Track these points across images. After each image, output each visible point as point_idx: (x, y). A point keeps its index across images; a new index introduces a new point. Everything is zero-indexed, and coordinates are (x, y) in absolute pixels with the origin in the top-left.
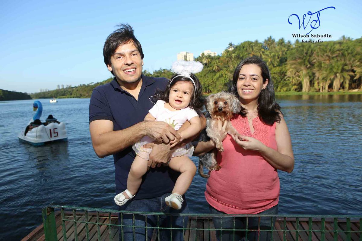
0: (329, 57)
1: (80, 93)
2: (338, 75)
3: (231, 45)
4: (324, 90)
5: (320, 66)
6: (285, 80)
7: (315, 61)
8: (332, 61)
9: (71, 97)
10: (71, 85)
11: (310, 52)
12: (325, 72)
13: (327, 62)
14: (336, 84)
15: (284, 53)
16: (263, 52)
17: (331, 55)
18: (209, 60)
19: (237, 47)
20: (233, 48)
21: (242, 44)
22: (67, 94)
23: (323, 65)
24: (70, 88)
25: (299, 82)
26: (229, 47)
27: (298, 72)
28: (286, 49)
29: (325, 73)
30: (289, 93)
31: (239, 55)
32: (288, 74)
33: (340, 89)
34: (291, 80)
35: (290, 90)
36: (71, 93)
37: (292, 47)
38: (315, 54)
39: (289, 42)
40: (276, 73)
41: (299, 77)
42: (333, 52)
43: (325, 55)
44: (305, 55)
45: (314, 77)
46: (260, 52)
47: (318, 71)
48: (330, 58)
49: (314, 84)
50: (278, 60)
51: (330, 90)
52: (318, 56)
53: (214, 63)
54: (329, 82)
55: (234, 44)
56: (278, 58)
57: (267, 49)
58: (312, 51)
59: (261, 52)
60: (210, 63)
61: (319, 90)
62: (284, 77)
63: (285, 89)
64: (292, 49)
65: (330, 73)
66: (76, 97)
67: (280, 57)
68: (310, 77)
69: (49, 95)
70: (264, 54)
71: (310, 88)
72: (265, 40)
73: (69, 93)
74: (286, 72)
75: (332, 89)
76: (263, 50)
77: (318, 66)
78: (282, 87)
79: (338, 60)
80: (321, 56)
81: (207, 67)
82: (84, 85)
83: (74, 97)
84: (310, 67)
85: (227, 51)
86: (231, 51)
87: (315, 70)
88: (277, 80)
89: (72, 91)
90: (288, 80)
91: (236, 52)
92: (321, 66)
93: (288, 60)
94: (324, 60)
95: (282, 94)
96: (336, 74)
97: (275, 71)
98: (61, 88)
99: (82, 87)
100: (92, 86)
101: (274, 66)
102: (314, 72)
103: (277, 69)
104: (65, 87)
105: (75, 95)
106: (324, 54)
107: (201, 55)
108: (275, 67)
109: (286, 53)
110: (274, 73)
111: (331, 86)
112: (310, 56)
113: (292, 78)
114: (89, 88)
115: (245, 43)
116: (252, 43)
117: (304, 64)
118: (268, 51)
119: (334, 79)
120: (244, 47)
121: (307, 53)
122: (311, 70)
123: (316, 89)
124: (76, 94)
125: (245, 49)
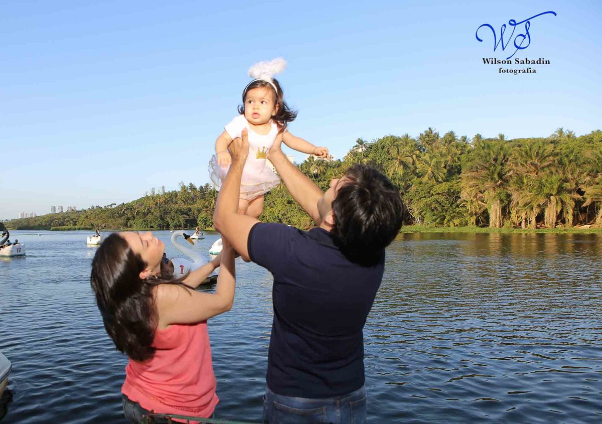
0: (535, 166)
1: (92, 221)
2: (552, 197)
3: (361, 142)
4: (528, 226)
5: (520, 182)
6: (458, 206)
7: (511, 173)
8: (541, 174)
9: (75, 229)
10: (75, 208)
11: (500, 158)
12: (528, 193)
13: (533, 175)
14: (550, 215)
15: (456, 158)
16: (417, 156)
17: (539, 164)
18: (322, 168)
19: (371, 147)
20: (364, 148)
21: (379, 140)
22: (68, 223)
23: (525, 181)
24: (74, 212)
25: (483, 209)
26: (356, 146)
27: (481, 193)
28: (460, 152)
29: (528, 195)
30: (464, 230)
31: (375, 161)
32: (464, 195)
33: (557, 223)
34: (468, 207)
35: (466, 224)
36: (74, 220)
37: (469, 148)
38: (510, 161)
39: (464, 139)
40: (442, 194)
41: (482, 201)
42: (543, 158)
43: (529, 162)
44: (493, 162)
45: (510, 202)
46: (411, 157)
47: (517, 190)
48: (537, 169)
49: (510, 213)
50: (445, 171)
51: (538, 226)
52: (516, 165)
53: (332, 175)
54: (536, 211)
55: (365, 141)
56: (445, 167)
57: (424, 150)
58: (504, 156)
59: (414, 156)
60: (324, 174)
61: (520, 224)
62: (456, 202)
63: (457, 221)
64: (469, 152)
65: (538, 194)
66: (83, 229)
67: (449, 166)
68: (502, 201)
69: (37, 223)
70: (419, 160)
71: (503, 222)
72: (421, 135)
73: (71, 222)
74: (458, 192)
75: (544, 223)
76: (418, 152)
77: (516, 182)
78: (453, 218)
79: (551, 173)
80: (521, 164)
81: (319, 181)
82: (98, 207)
83: (79, 229)
84: (502, 184)
85: (354, 154)
86: (361, 153)
87: (511, 189)
88: (443, 206)
89: (76, 218)
90: (464, 206)
91: (370, 156)
92: (523, 183)
93: (463, 171)
94: (527, 172)
95: (452, 231)
96: (548, 196)
97: (440, 191)
98: (57, 211)
99: (94, 211)
100: (114, 209)
101: (437, 181)
102: (509, 192)
103: (444, 187)
104: (65, 211)
105: (82, 224)
106: (526, 162)
107: (308, 159)
108: (441, 182)
109: (459, 159)
110: (438, 194)
111: (540, 218)
112: (502, 164)
113: (469, 202)
114: (107, 213)
115: (386, 138)
116: (398, 139)
117: (492, 179)
118: (427, 155)
119: (545, 205)
120: (383, 148)
121: (496, 160)
122: (504, 188)
123: (514, 223)
124: (84, 224)
125: (386, 149)
